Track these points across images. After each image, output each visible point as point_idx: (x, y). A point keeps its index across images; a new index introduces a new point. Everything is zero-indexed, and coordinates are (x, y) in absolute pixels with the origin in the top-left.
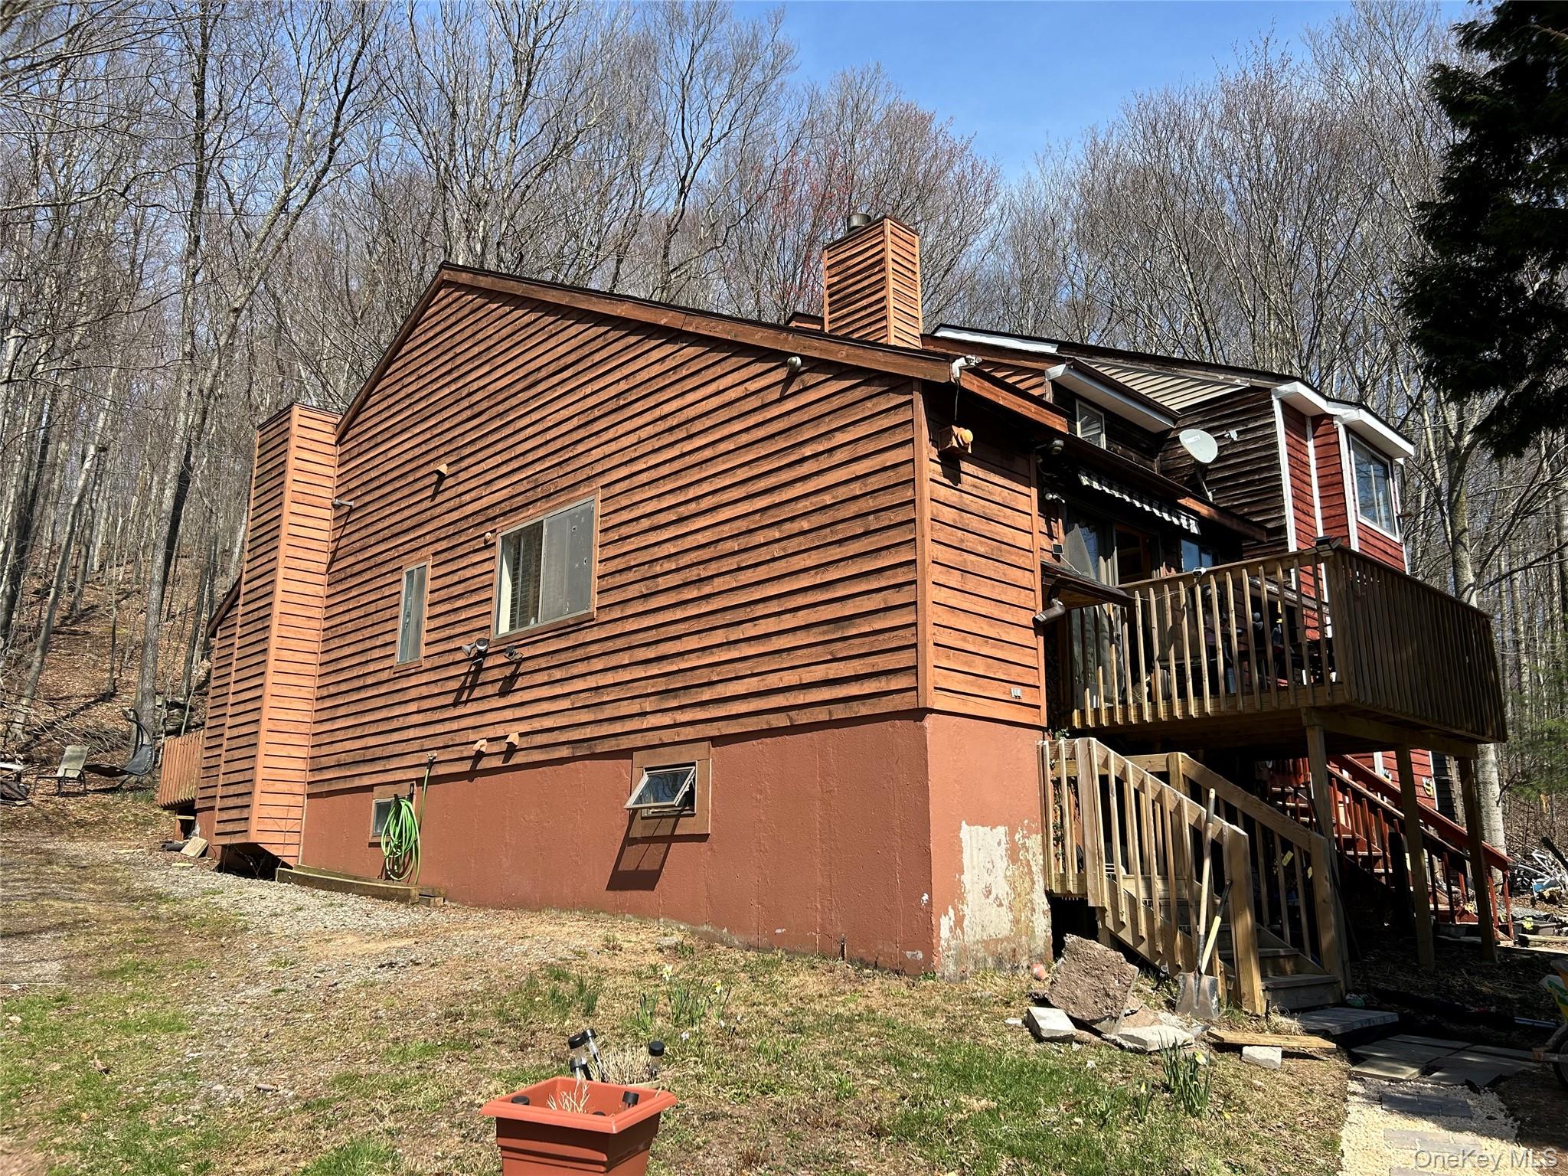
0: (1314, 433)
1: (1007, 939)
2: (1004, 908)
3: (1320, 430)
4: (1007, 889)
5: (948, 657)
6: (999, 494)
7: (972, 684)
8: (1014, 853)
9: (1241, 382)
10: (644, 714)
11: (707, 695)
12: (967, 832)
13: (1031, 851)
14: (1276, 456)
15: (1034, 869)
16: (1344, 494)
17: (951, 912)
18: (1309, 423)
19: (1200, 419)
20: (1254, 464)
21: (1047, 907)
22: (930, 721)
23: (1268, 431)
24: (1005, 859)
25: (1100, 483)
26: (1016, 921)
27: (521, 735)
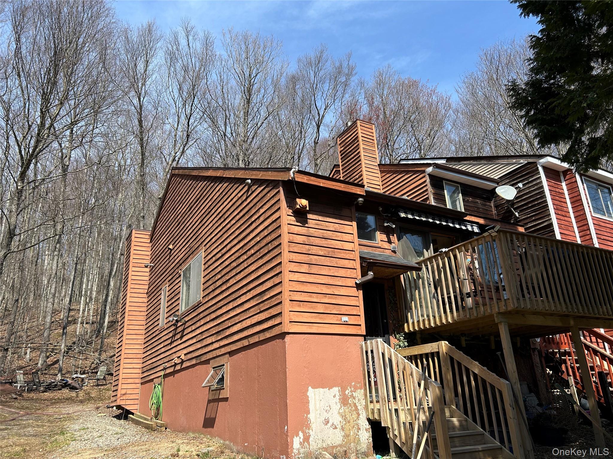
0: (565, 179)
1: (340, 446)
2: (338, 429)
3: (567, 177)
4: (340, 419)
5: (299, 306)
6: (332, 227)
7: (316, 317)
8: (344, 401)
9: (523, 161)
10: (212, 343)
11: (228, 332)
12: (311, 392)
13: (357, 399)
14: (543, 192)
15: (359, 407)
16: (583, 204)
17: (301, 434)
18: (561, 174)
19: (508, 181)
20: (534, 197)
21: (368, 426)
22: (288, 338)
23: (538, 181)
24: (339, 404)
25: (413, 215)
26: (347, 436)
27: (185, 355)
